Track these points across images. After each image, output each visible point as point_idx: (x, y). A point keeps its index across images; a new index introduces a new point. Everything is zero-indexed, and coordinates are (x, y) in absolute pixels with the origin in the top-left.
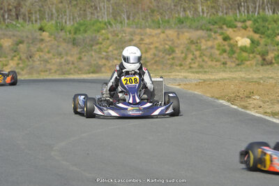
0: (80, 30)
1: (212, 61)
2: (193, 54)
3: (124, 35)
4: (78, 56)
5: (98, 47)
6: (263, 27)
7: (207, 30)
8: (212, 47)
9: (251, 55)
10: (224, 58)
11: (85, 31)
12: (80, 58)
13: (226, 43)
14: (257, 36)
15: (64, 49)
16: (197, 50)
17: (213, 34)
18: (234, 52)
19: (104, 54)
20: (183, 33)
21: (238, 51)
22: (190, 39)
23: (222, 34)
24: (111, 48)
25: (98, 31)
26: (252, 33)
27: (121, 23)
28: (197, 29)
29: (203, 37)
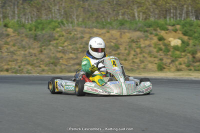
0: (38, 28)
1: (151, 57)
2: (135, 51)
3: (76, 33)
4: (39, 49)
5: (55, 42)
6: (191, 30)
7: (144, 32)
8: (150, 46)
9: (183, 54)
10: (160, 55)
11: (43, 29)
12: (41, 52)
13: (161, 42)
14: (186, 38)
15: (27, 43)
16: (137, 48)
17: (149, 34)
18: (169, 51)
19: (61, 48)
20: (124, 33)
21: (172, 50)
22: (130, 38)
23: (157, 35)
24: (66, 44)
25: (54, 30)
26: (181, 36)
27: (72, 23)
28: (135, 30)
29: (142, 38)
